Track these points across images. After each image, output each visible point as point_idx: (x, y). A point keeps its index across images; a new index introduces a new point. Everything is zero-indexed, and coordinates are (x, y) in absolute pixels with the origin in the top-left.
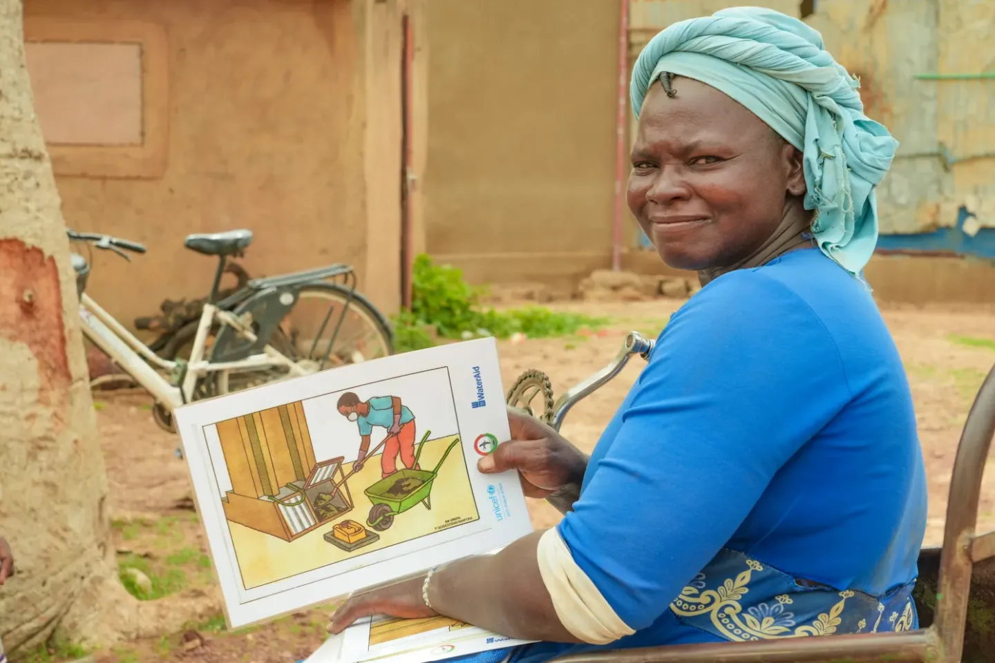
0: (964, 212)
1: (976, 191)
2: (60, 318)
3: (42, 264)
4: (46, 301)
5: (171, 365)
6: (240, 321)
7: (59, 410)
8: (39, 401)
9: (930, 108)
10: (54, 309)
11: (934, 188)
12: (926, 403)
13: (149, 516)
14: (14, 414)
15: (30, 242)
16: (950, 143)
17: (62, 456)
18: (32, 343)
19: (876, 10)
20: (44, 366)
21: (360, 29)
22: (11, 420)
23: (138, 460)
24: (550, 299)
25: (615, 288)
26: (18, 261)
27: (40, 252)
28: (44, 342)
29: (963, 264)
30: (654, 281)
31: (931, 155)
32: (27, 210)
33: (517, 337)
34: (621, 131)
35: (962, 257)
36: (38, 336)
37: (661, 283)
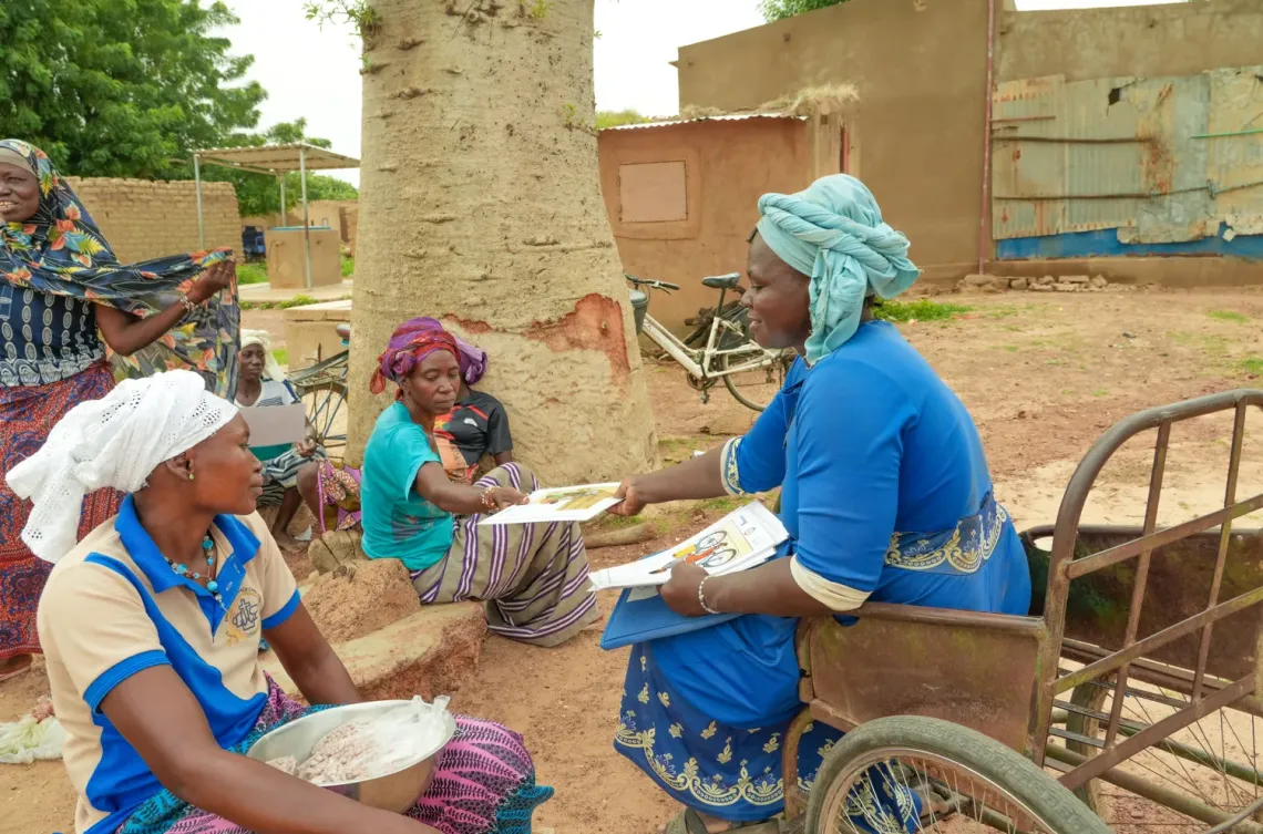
0: (1224, 226)
1: (1233, 212)
2: (623, 336)
3: (612, 306)
4: (614, 327)
5: (696, 351)
6: (733, 325)
7: (623, 388)
8: (612, 383)
9: (1201, 157)
10: (619, 332)
11: (1202, 210)
12: (1181, 361)
13: (684, 437)
14: (599, 391)
15: (604, 294)
16: (1215, 179)
17: (625, 413)
18: (607, 351)
19: (1164, 94)
20: (614, 363)
21: (811, 141)
22: (597, 394)
23: (682, 402)
24: (938, 293)
25: (980, 285)
26: (598, 306)
27: (610, 299)
28: (613, 351)
29: (1222, 261)
30: (1005, 280)
31: (1201, 189)
32: (603, 277)
33: (912, 321)
34: (985, 186)
35: (1222, 256)
36: (610, 347)
37: (1011, 280)
